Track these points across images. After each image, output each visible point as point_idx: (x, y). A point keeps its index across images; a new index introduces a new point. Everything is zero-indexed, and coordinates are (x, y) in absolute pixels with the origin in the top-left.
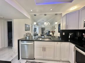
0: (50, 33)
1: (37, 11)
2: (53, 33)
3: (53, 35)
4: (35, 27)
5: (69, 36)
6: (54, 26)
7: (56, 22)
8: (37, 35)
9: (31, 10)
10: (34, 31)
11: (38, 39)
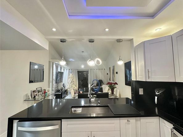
0: (103, 86)
1: (71, 31)
2: (112, 86)
3: (113, 93)
4: (59, 70)
5: (156, 98)
6: (114, 67)
7: (120, 59)
8: (66, 92)
9: (54, 30)
10: (56, 82)
11: (73, 109)
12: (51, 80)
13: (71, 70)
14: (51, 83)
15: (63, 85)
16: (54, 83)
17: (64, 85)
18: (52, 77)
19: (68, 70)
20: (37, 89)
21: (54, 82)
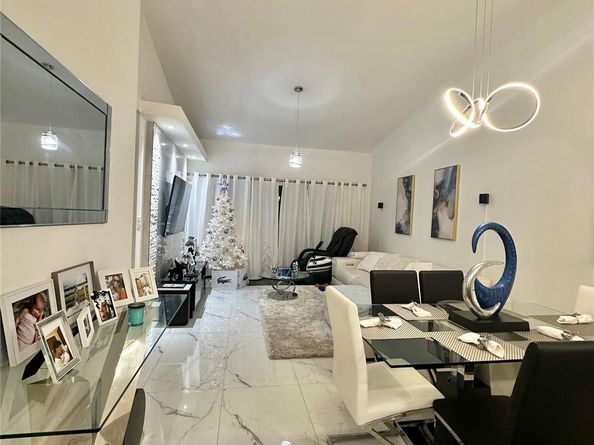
12: (139, 215)
13: (220, 179)
14: (139, 234)
15: (190, 243)
16: (153, 235)
17: (192, 244)
18: (144, 200)
19: (207, 179)
20: (54, 276)
21: (154, 228)
